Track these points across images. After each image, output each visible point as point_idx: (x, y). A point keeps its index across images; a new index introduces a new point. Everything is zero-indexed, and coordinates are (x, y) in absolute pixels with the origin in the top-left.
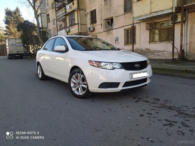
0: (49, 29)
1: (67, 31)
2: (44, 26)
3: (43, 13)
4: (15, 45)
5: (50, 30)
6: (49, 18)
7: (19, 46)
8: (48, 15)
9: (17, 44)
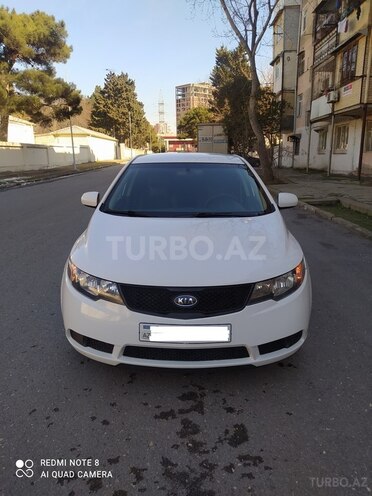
0: (299, 93)
1: (331, 99)
2: (286, 86)
3: (290, 51)
4: (211, 139)
5: (301, 96)
6: (303, 63)
7: (218, 142)
8: (301, 55)
9: (215, 138)
